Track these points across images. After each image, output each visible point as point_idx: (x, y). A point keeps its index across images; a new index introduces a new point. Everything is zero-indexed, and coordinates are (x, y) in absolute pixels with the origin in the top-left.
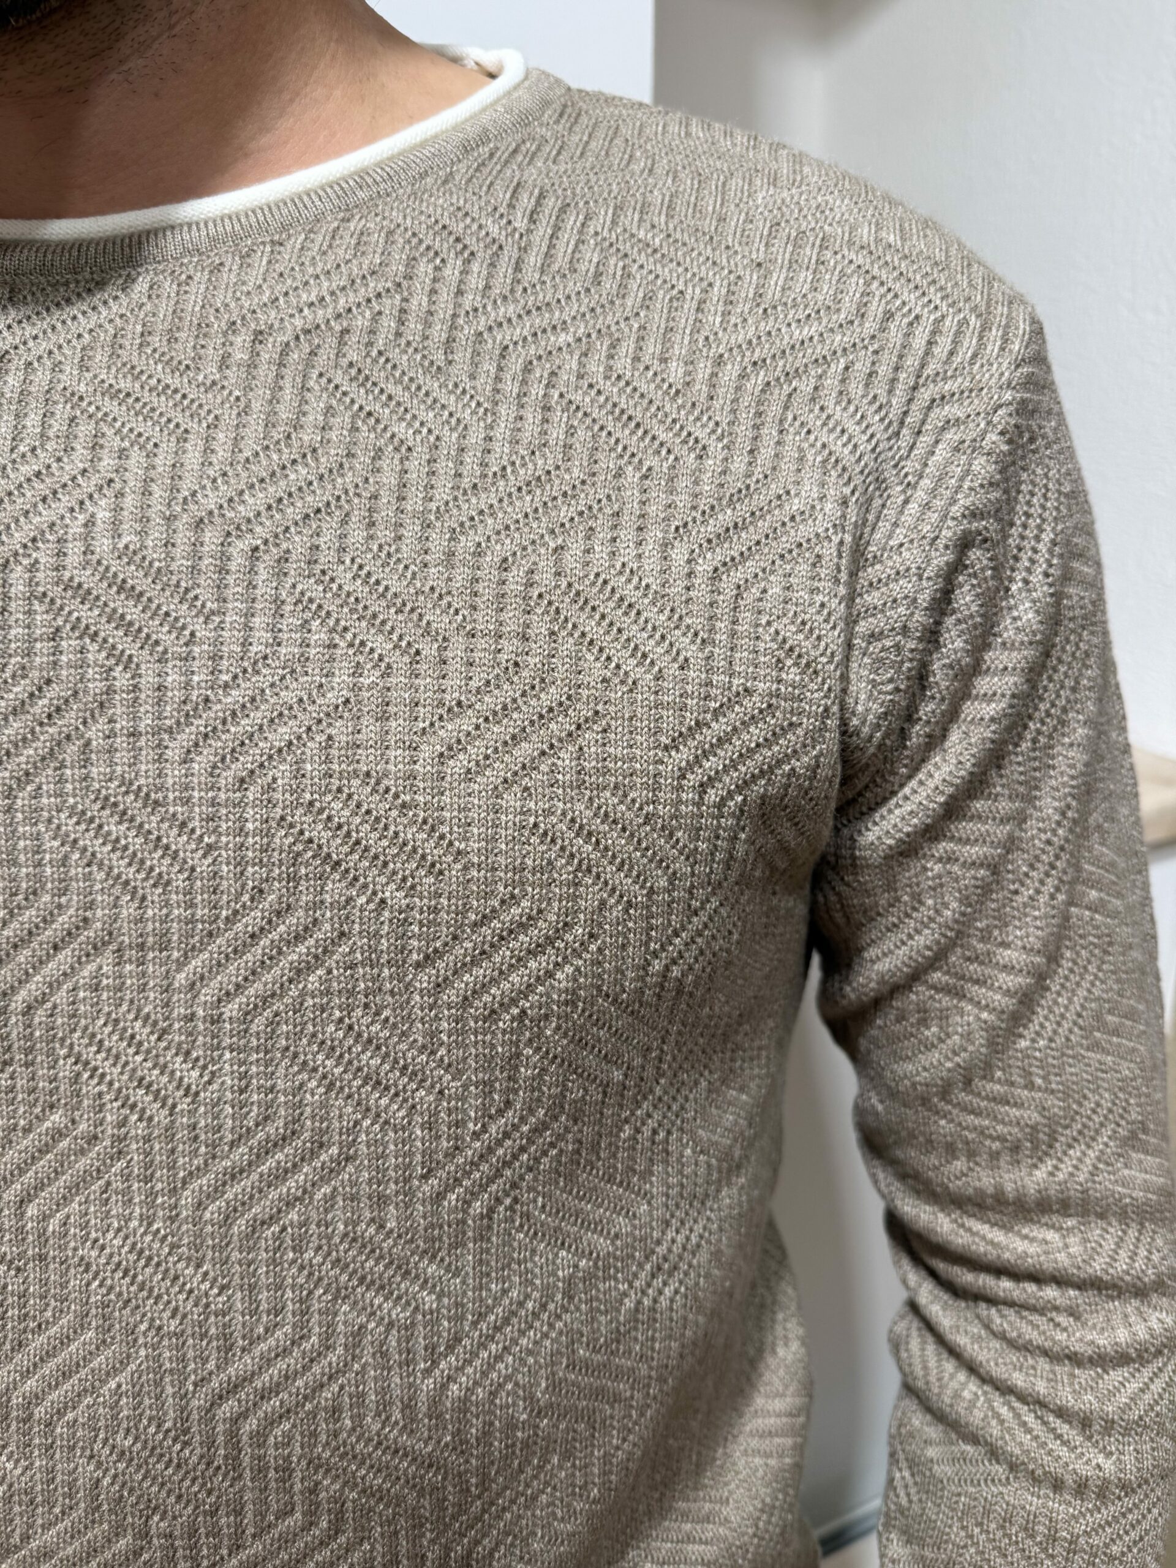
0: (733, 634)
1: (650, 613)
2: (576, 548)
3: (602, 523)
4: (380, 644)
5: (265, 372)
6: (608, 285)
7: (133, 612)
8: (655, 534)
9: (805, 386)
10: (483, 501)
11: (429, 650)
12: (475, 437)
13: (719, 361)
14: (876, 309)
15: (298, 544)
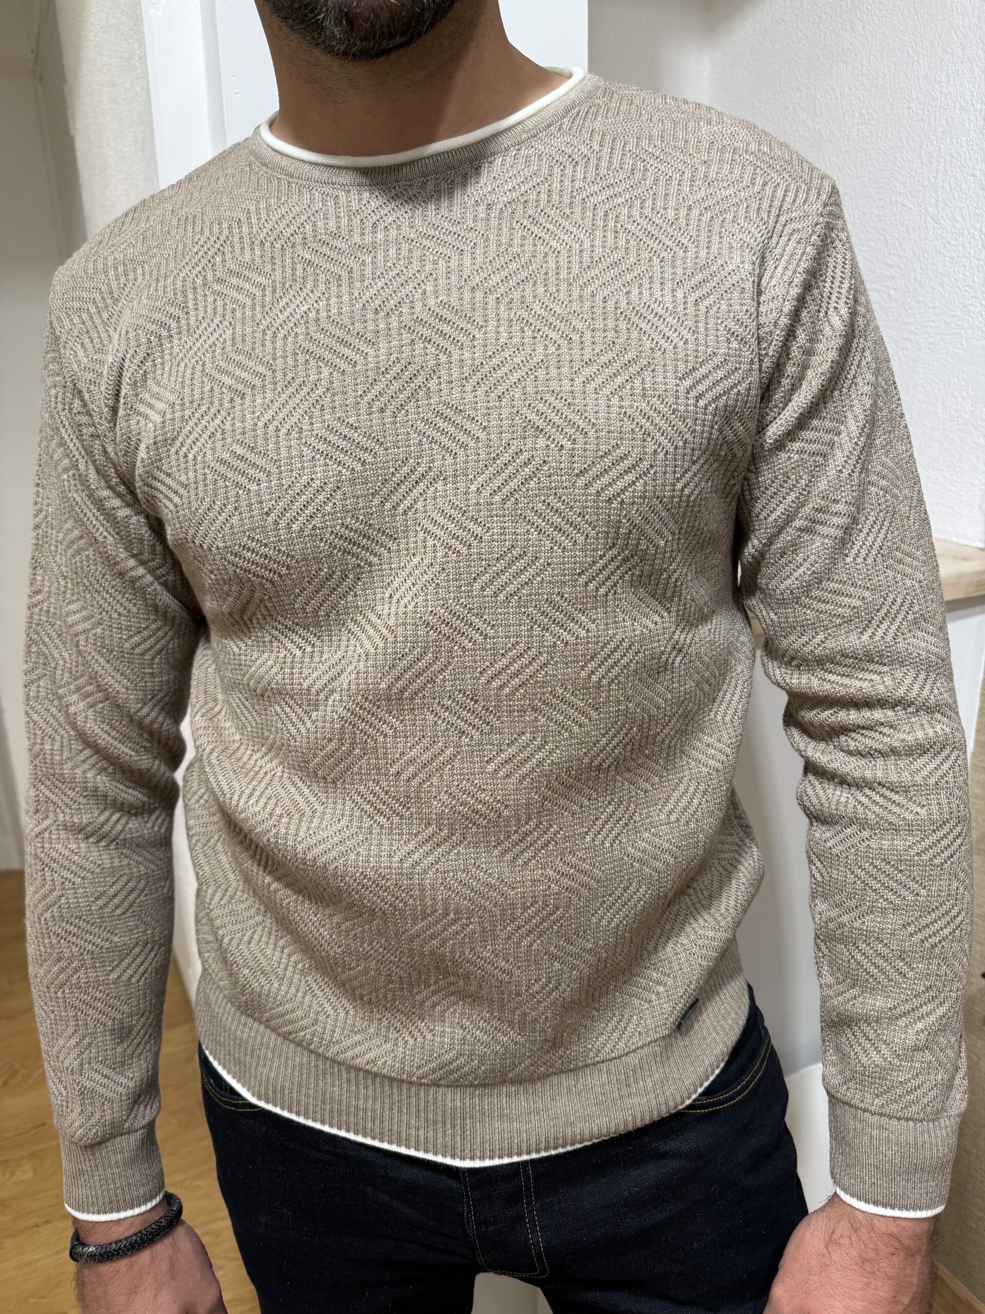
0: (706, 329)
1: (669, 319)
2: (635, 292)
3: (646, 282)
4: (553, 335)
5: (494, 223)
6: (638, 175)
7: (447, 329)
8: (669, 285)
9: (729, 216)
10: (592, 273)
11: (575, 337)
12: (587, 244)
13: (690, 208)
14: (759, 181)
15: (517, 295)
